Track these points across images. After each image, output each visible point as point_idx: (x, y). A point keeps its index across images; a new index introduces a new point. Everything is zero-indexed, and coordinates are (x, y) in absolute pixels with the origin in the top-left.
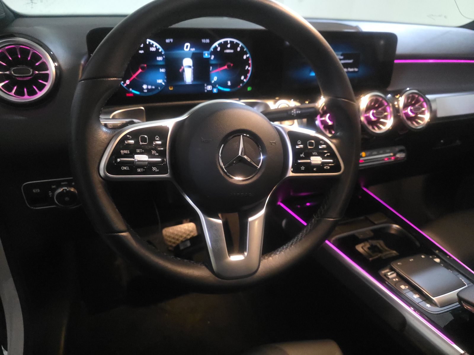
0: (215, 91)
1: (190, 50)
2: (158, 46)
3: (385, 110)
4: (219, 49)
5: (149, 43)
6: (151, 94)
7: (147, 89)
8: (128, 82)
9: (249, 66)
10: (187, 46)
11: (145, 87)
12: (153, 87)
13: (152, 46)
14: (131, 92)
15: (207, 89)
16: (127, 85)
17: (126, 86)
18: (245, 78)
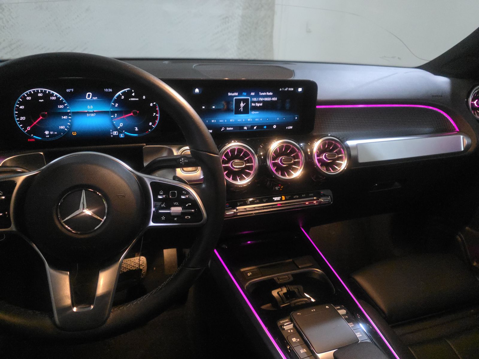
0: (122, 136)
1: (92, 98)
2: (59, 95)
3: (297, 157)
4: (123, 97)
5: (49, 92)
6: (53, 139)
7: (49, 134)
8: (29, 128)
9: (157, 113)
10: (89, 95)
11: (47, 132)
12: (56, 133)
13: (52, 95)
14: (32, 138)
15: (113, 135)
16: (28, 131)
17: (26, 132)
18: (153, 124)
